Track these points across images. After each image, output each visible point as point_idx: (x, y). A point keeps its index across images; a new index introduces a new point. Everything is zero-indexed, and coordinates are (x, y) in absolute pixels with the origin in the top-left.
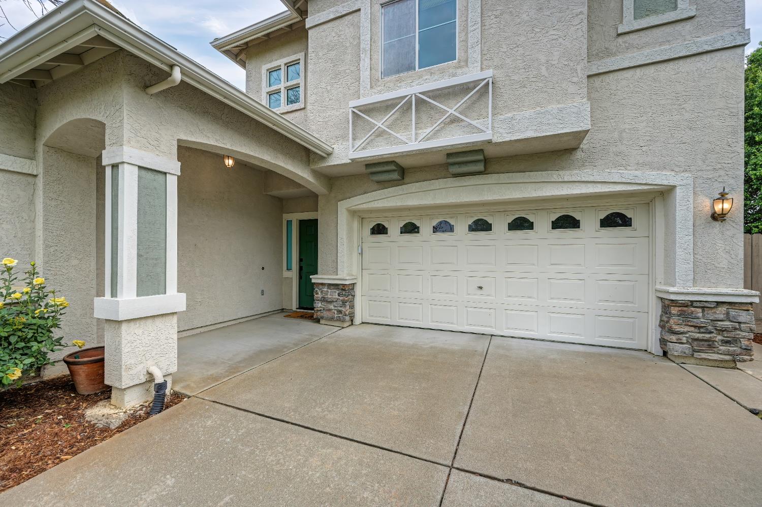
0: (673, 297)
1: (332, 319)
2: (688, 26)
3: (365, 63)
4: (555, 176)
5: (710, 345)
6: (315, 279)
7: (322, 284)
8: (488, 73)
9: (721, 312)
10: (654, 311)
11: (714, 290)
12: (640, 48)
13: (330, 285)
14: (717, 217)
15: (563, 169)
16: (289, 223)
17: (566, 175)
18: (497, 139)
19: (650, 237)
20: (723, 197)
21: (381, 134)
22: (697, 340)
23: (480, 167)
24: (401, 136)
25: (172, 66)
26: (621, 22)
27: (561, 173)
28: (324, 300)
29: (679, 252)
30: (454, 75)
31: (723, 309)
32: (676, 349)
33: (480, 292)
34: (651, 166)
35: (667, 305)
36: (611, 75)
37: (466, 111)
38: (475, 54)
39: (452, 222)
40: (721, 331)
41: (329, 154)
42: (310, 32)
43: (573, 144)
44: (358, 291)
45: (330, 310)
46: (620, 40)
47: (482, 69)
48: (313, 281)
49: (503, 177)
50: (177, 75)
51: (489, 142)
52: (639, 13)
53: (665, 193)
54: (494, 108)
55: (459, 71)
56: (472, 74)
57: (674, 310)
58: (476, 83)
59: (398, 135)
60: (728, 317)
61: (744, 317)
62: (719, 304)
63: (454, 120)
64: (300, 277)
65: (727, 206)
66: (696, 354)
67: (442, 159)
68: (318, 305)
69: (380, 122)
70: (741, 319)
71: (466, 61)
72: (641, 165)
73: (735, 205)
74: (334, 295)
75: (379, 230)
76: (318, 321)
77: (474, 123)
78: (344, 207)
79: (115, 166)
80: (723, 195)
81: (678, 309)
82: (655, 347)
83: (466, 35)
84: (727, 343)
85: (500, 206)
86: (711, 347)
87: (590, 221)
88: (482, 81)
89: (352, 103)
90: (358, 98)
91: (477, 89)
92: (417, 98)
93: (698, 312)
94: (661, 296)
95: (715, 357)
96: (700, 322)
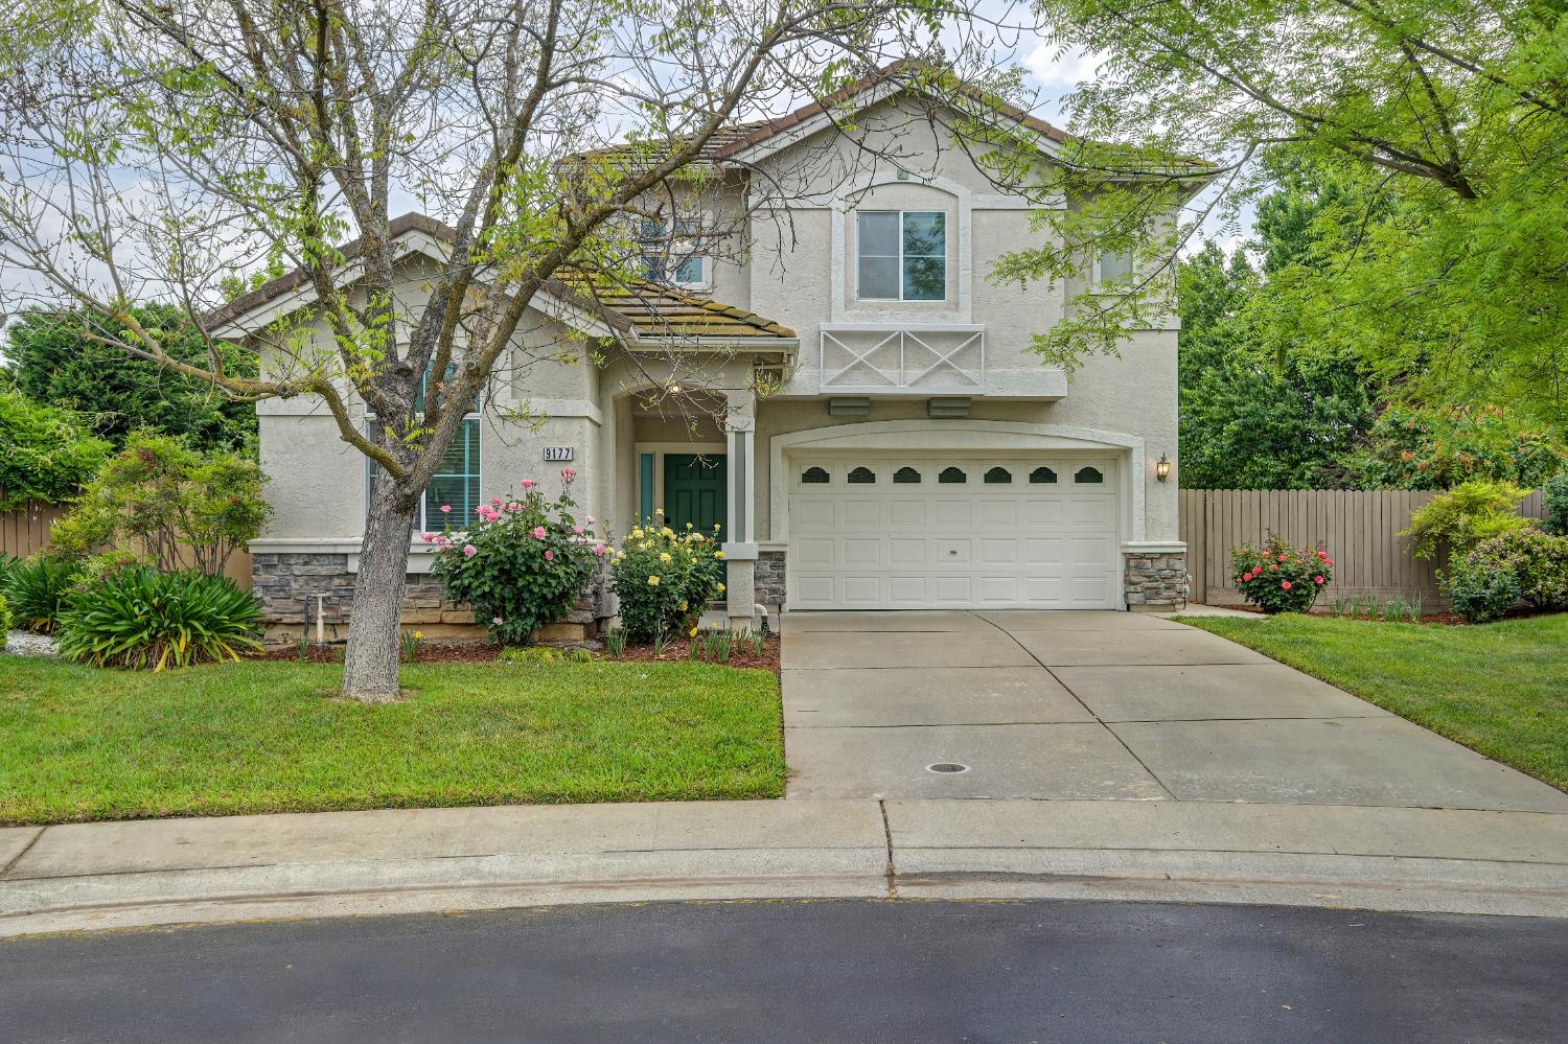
0: (1131, 550)
1: (763, 602)
3: (838, 277)
4: (1036, 428)
5: (1157, 592)
8: (979, 327)
9: (1162, 564)
10: (1119, 565)
11: (1157, 543)
14: (1161, 478)
15: (1042, 421)
16: (649, 458)
17: (1045, 429)
18: (988, 393)
19: (1117, 494)
20: (1163, 461)
21: (860, 367)
22: (1148, 588)
23: (965, 413)
24: (886, 372)
27: (1042, 426)
29: (1135, 510)
30: (944, 317)
31: (1164, 560)
32: (1136, 598)
33: (953, 557)
34: (1114, 428)
35: (1129, 557)
37: (957, 357)
38: (966, 300)
39: (918, 470)
40: (1164, 578)
42: (754, 215)
44: (788, 561)
47: (974, 322)
51: (980, 395)
53: (1127, 452)
54: (986, 360)
55: (950, 315)
56: (962, 321)
57: (1132, 563)
58: (968, 334)
59: (880, 371)
60: (1168, 567)
61: (1179, 565)
62: (1162, 554)
63: (944, 366)
65: (1166, 469)
66: (1148, 602)
67: (922, 399)
69: (860, 352)
70: (1177, 567)
71: (957, 305)
72: (1108, 426)
73: (1172, 468)
75: (816, 476)
77: (964, 372)
78: (780, 444)
80: (1164, 459)
81: (1135, 561)
82: (1120, 604)
83: (957, 276)
84: (1167, 588)
85: (976, 456)
86: (1157, 594)
87: (1066, 476)
88: (975, 333)
89: (825, 326)
90: (829, 319)
91: (970, 340)
92: (906, 336)
93: (1148, 563)
94: (1125, 551)
95: (1159, 602)
96: (1152, 572)
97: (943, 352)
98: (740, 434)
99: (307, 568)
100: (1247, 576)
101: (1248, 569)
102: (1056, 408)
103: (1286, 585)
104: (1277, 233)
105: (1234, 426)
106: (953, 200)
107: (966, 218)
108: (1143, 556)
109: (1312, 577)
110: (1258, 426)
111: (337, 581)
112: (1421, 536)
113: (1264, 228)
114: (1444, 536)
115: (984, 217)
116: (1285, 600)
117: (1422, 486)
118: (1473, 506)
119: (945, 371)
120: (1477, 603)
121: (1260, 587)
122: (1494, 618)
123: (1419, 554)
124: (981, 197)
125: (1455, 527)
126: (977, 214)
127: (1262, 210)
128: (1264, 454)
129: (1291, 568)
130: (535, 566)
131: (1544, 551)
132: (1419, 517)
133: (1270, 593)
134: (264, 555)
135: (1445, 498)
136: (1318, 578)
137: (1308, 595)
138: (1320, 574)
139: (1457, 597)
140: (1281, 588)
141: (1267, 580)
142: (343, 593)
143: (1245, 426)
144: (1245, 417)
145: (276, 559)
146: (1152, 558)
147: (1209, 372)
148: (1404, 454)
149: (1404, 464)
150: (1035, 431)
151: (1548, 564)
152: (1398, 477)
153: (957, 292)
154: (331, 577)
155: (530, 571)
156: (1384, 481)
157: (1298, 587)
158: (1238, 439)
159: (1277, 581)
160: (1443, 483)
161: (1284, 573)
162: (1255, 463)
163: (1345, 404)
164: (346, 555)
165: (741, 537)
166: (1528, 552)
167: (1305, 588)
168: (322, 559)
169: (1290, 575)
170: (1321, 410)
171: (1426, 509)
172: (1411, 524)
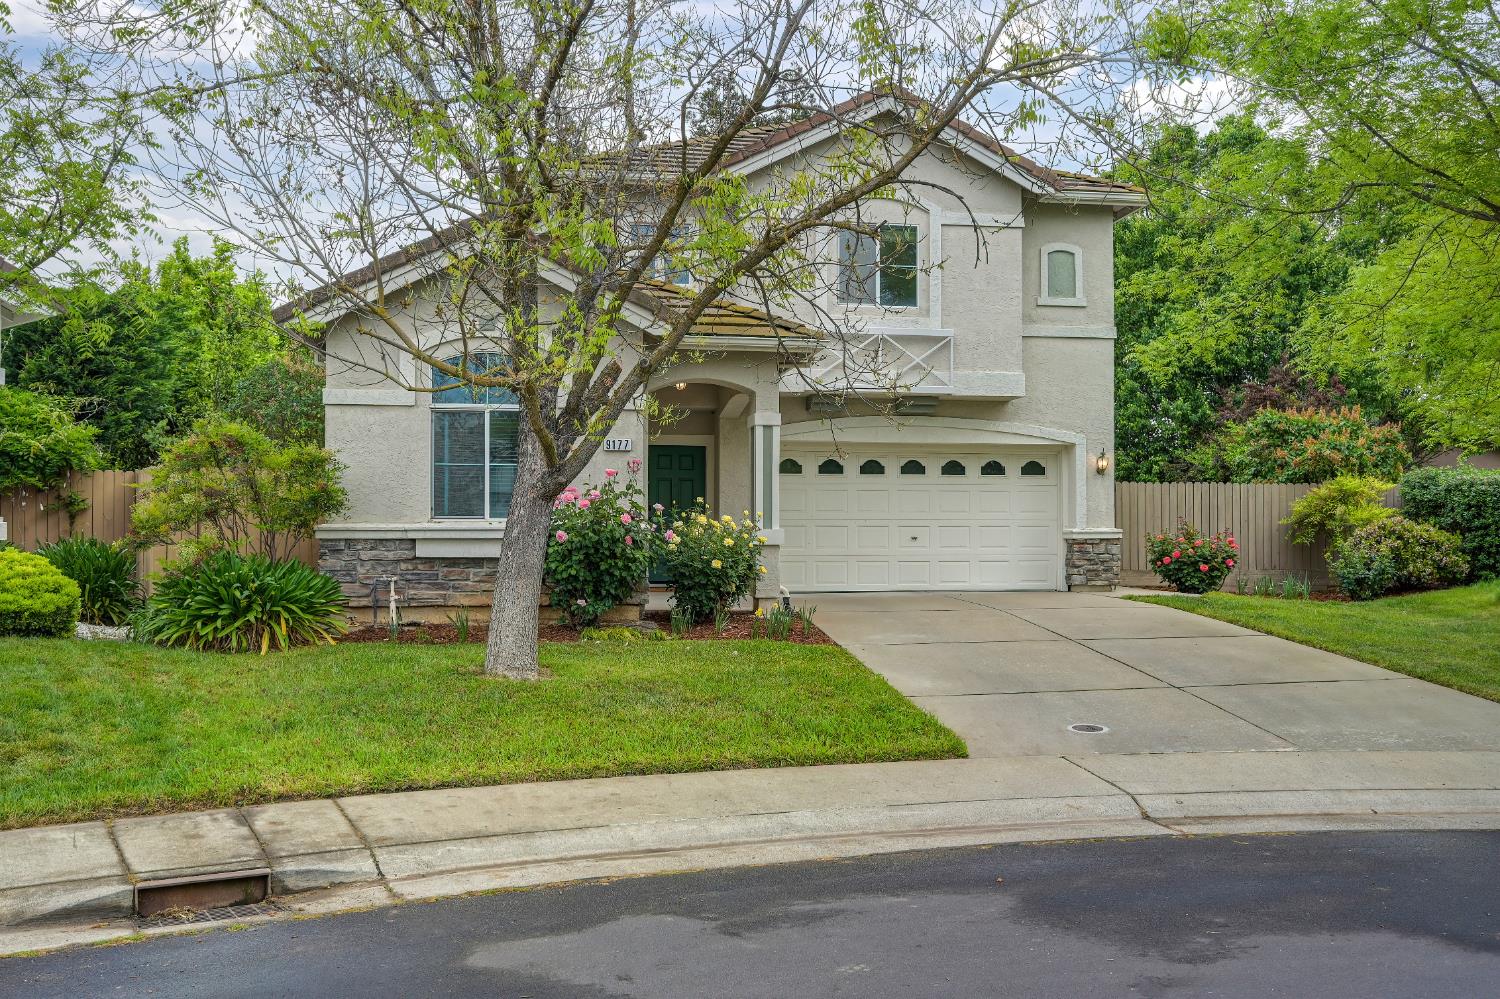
0: (1074, 537)
2: (1080, 313)
3: (822, 283)
5: (1097, 573)
8: (949, 332)
9: (1102, 548)
10: (1061, 550)
11: (1098, 530)
12: (1052, 321)
14: (1100, 472)
15: (997, 419)
17: (1002, 426)
18: (956, 393)
19: (1058, 485)
20: (1103, 456)
22: (1089, 571)
23: (931, 410)
26: (1040, 296)
27: (997, 423)
29: (1079, 499)
30: (917, 322)
31: (1103, 544)
32: (1077, 579)
33: (914, 543)
34: (1061, 426)
35: (1071, 543)
36: (1033, 340)
37: (930, 361)
38: (936, 308)
39: (883, 462)
40: (1103, 562)
46: (1039, 310)
47: (944, 328)
49: (948, 421)
51: (950, 395)
52: (1053, 291)
53: (1068, 448)
54: (955, 363)
55: (922, 320)
56: (933, 326)
57: (1076, 548)
58: (937, 339)
60: (1106, 551)
61: (1115, 549)
62: (1102, 540)
63: (918, 368)
65: (1105, 463)
66: (1089, 583)
70: (1114, 552)
71: (928, 311)
72: (1053, 423)
73: (1108, 463)
75: (791, 467)
77: (935, 372)
80: (1103, 454)
81: (1078, 546)
82: (1062, 584)
83: (928, 286)
84: (1106, 571)
85: (934, 450)
86: (1097, 575)
87: (1013, 468)
88: (945, 338)
91: (939, 344)
92: (884, 339)
93: (1090, 548)
94: (1067, 537)
95: (1099, 583)
96: (1091, 556)
97: (917, 355)
98: (768, 428)
99: (374, 552)
100: (1166, 560)
101: (1164, 554)
102: (1010, 407)
103: (1203, 567)
106: (924, 215)
107: (936, 232)
108: (1085, 542)
109: (1223, 560)
111: (403, 566)
112: (1301, 523)
114: (1322, 525)
115: (952, 232)
116: (1202, 581)
117: (1295, 479)
118: (1345, 497)
120: (1360, 582)
121: (1180, 570)
122: (1375, 596)
123: (1299, 540)
124: (949, 214)
125: (1332, 517)
126: (945, 228)
129: (1206, 552)
130: (618, 551)
131: (1413, 537)
132: (1299, 507)
133: (1188, 574)
134: (331, 540)
135: (1324, 489)
136: (1228, 561)
137: (1221, 576)
138: (1230, 557)
139: (1344, 578)
140: (1198, 570)
141: (1185, 564)
142: (409, 577)
145: (343, 543)
146: (1093, 543)
149: (1275, 460)
151: (1418, 549)
152: (1269, 472)
153: (928, 300)
154: (398, 561)
155: (613, 556)
156: (1255, 475)
157: (1212, 569)
159: (1195, 564)
160: (1309, 478)
161: (1201, 556)
163: (1187, 405)
164: (414, 541)
165: (768, 523)
166: (1400, 537)
167: (1218, 570)
168: (388, 544)
169: (1206, 558)
171: (1302, 500)
172: (1289, 514)
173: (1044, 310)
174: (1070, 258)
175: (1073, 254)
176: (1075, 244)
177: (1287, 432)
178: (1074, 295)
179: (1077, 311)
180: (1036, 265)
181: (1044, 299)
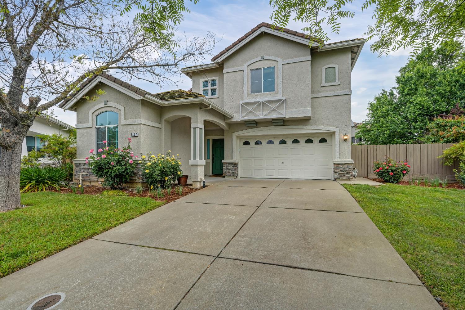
1: (230, 176)
2: (338, 87)
3: (245, 88)
4: (304, 127)
5: (344, 175)
6: (223, 161)
7: (226, 163)
8: (284, 98)
9: (345, 166)
10: (332, 167)
11: (343, 160)
12: (328, 91)
13: (229, 163)
14: (345, 140)
16: (208, 140)
17: (308, 127)
18: (287, 117)
19: (331, 145)
21: (250, 112)
22: (340, 174)
23: (282, 124)
24: (257, 113)
25: (209, 105)
26: (322, 83)
27: (306, 126)
28: (227, 169)
29: (337, 150)
30: (274, 96)
32: (337, 177)
33: (283, 164)
35: (335, 164)
36: (319, 99)
37: (277, 107)
38: (280, 91)
40: (346, 171)
41: (232, 117)
42: (224, 74)
43: (309, 118)
44: (239, 165)
45: (230, 172)
46: (322, 88)
47: (283, 96)
48: (223, 162)
49: (289, 127)
50: (211, 107)
51: (285, 117)
52: (326, 81)
53: (334, 133)
54: (286, 107)
55: (276, 95)
56: (279, 97)
57: (335, 166)
58: (280, 100)
60: (347, 167)
62: (345, 164)
63: (274, 110)
64: (213, 162)
65: (346, 137)
66: (340, 178)
67: (270, 120)
68: (224, 171)
69: (250, 108)
70: (350, 167)
71: (278, 92)
72: (328, 125)
74: (231, 167)
75: (247, 143)
76: (224, 177)
77: (280, 111)
78: (235, 135)
79: (195, 128)
80: (346, 134)
81: (337, 165)
82: (333, 178)
83: (278, 84)
84: (347, 174)
85: (289, 136)
87: (316, 141)
88: (283, 100)
89: (241, 102)
90: (243, 100)
91: (281, 102)
92: (263, 102)
93: (341, 166)
94: (335, 162)
95: (344, 178)
96: (342, 169)
97: (274, 106)
100: (378, 170)
101: (378, 168)
102: (311, 121)
103: (391, 173)
104: (402, 84)
105: (388, 132)
106: (277, 63)
107: (280, 66)
108: (338, 164)
109: (402, 171)
110: (395, 131)
112: (447, 158)
113: (398, 83)
114: (457, 158)
115: (286, 66)
116: (391, 178)
117: (448, 142)
119: (274, 112)
121: (382, 174)
123: (446, 164)
124: (285, 61)
126: (284, 65)
127: (397, 79)
128: (397, 138)
129: (393, 168)
132: (447, 151)
133: (385, 176)
134: (77, 163)
135: (458, 145)
136: (405, 171)
137: (400, 176)
138: (405, 170)
140: (389, 175)
141: (384, 172)
143: (392, 132)
144: (392, 129)
146: (342, 164)
147: (382, 119)
148: (440, 133)
149: (440, 136)
150: (305, 128)
152: (438, 140)
153: (278, 89)
156: (433, 142)
157: (396, 174)
158: (389, 135)
159: (388, 172)
160: (456, 141)
161: (391, 170)
162: (395, 141)
163: (422, 124)
167: (399, 174)
169: (393, 170)
170: (414, 126)
171: (449, 149)
172: (443, 154)
173: (324, 88)
174: (334, 69)
175: (335, 68)
176: (335, 64)
177: (446, 126)
178: (335, 82)
179: (336, 87)
180: (321, 73)
181: (324, 84)
